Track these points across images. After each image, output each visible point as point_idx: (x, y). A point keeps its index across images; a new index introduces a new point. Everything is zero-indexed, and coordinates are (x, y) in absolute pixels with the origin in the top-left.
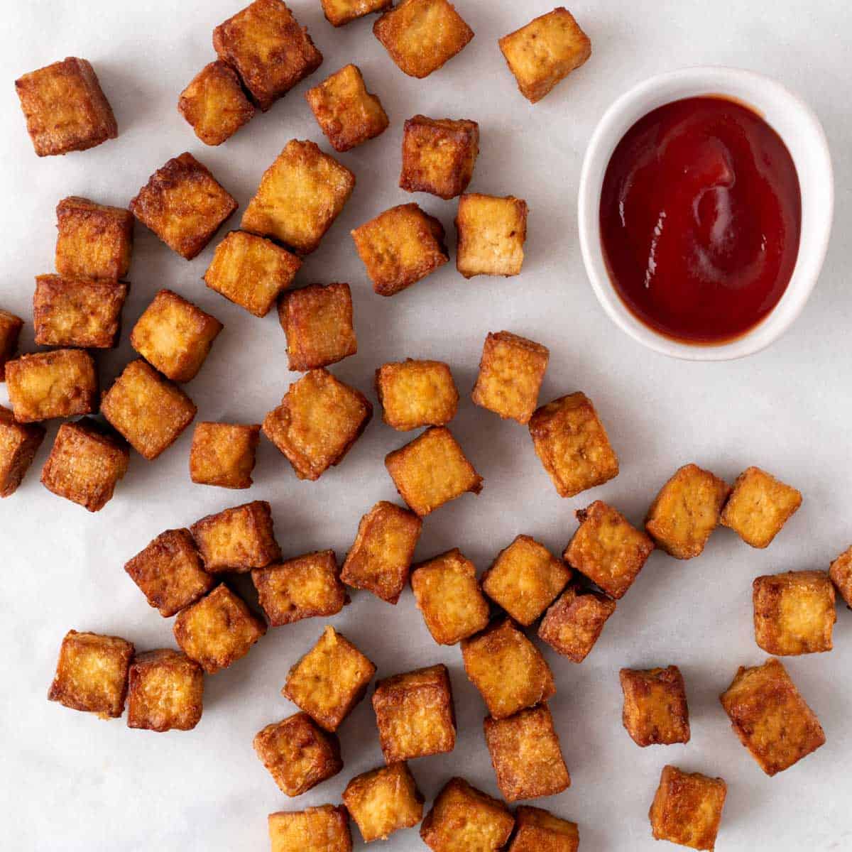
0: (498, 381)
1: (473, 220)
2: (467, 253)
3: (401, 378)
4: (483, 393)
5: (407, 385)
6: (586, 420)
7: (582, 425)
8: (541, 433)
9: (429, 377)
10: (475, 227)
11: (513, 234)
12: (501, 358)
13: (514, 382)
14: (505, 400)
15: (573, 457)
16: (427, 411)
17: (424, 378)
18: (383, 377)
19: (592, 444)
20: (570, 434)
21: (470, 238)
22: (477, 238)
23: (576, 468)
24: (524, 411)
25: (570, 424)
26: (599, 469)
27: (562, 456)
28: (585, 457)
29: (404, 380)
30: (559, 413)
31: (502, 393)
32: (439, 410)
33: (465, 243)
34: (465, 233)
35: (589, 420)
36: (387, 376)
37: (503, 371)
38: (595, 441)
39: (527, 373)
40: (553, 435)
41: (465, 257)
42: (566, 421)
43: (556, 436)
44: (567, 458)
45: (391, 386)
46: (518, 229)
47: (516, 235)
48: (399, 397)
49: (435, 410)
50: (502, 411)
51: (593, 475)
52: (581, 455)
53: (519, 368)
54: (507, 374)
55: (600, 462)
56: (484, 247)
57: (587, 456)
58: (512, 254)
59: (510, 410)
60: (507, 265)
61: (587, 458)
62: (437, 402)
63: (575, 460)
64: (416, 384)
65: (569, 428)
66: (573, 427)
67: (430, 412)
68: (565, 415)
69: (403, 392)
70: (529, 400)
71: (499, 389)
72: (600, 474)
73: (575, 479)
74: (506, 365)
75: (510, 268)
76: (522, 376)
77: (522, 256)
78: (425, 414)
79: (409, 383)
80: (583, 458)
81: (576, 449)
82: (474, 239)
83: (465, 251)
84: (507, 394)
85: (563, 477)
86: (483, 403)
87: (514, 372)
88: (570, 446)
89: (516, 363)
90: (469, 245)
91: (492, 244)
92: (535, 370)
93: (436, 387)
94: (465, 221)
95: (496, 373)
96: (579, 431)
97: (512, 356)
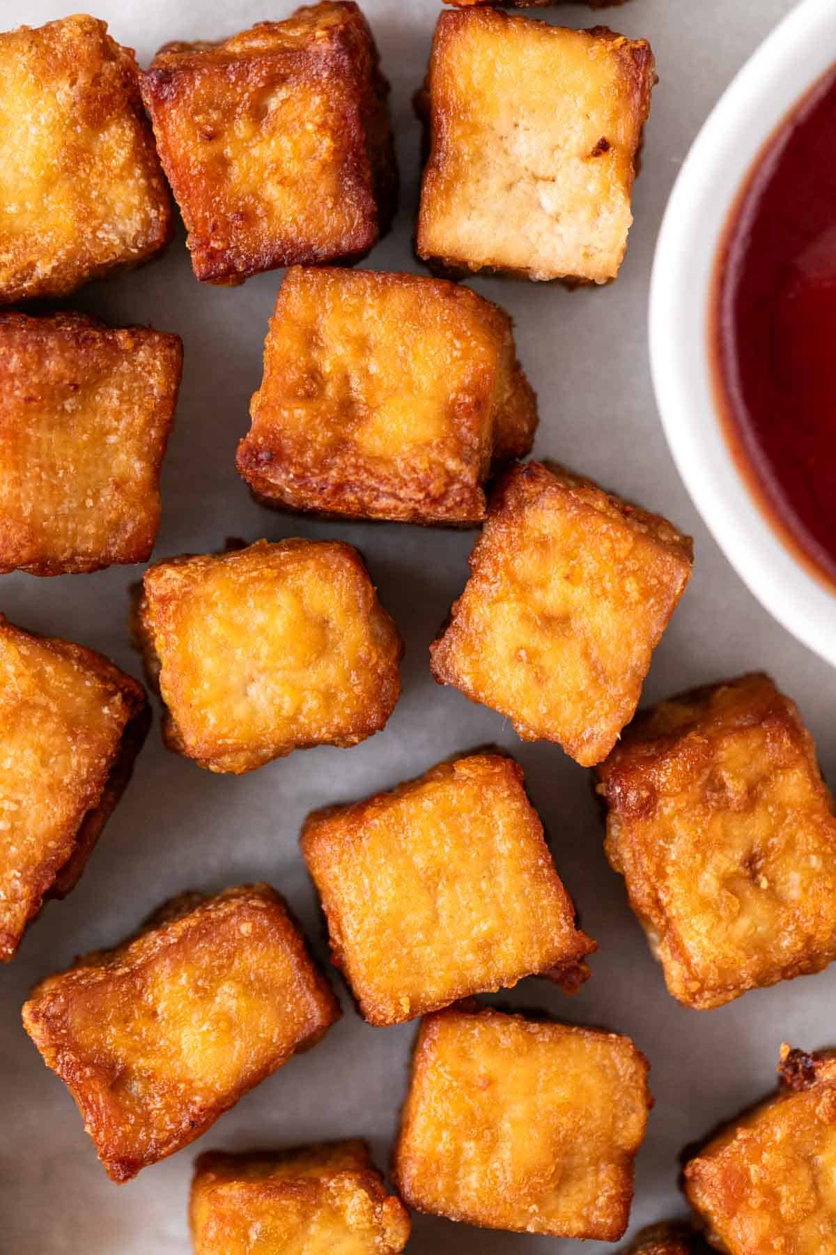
0: (525, 617)
1: (480, 95)
2: (455, 200)
3: (211, 605)
4: (469, 649)
5: (229, 623)
6: (776, 768)
7: (765, 779)
8: (632, 797)
9: (298, 594)
10: (483, 119)
11: (603, 147)
12: (543, 544)
13: (576, 624)
14: (540, 678)
15: (727, 882)
16: (303, 700)
17: (283, 599)
18: (155, 607)
19: (791, 845)
20: (724, 806)
21: (466, 150)
22: (489, 152)
23: (733, 920)
24: (595, 721)
25: (725, 775)
26: (808, 926)
27: (692, 876)
28: (764, 884)
29: (220, 610)
30: (692, 735)
31: (533, 656)
32: (343, 697)
33: (447, 169)
34: (451, 135)
35: (785, 768)
36: (163, 600)
37: (543, 585)
38: (800, 835)
39: (621, 601)
40: (668, 807)
41: (444, 213)
42: (714, 766)
43: (679, 812)
44: (709, 882)
45: (181, 631)
46: (622, 134)
47: (613, 152)
48: (208, 664)
49: (328, 697)
50: (526, 712)
51: (785, 944)
52: (754, 875)
53: (595, 580)
54: (554, 596)
55: (809, 905)
56: (510, 187)
57: (772, 881)
58: (597, 213)
59: (554, 711)
60: (577, 247)
61: (771, 889)
62: (330, 672)
63: (734, 893)
64: (260, 618)
65: (723, 786)
66: (735, 788)
67: (312, 703)
68: (712, 746)
69: (221, 647)
70: (616, 689)
71: (524, 640)
72: (809, 940)
73: (729, 950)
74: (556, 570)
75: (587, 255)
76: (606, 606)
77: (628, 220)
78: (298, 710)
79: (240, 620)
80: (758, 885)
81: (739, 855)
82: (478, 155)
83: (448, 191)
84: (548, 661)
85: (690, 944)
86: (467, 681)
87: (579, 594)
88: (722, 846)
89: (590, 564)
90: (458, 176)
91: (536, 179)
92: (646, 594)
93: (323, 624)
94: (453, 96)
95: (523, 589)
96: (752, 799)
97: (581, 539)
